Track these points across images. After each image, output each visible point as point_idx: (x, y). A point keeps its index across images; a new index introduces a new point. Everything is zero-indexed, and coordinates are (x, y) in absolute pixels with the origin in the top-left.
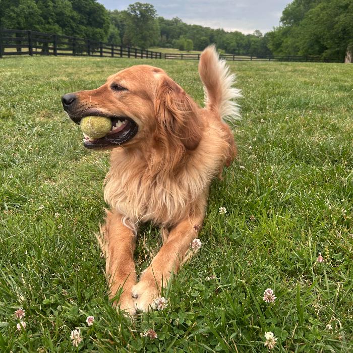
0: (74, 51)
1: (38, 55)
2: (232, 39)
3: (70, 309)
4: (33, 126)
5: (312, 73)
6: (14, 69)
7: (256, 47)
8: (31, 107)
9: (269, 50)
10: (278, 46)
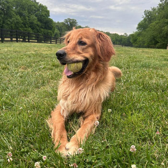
0: (38, 40)
1: (20, 42)
2: (114, 37)
3: (34, 154)
4: (17, 73)
5: (151, 53)
6: (9, 48)
7: (124, 41)
8: (17, 65)
9: (130, 42)
10: (135, 40)
